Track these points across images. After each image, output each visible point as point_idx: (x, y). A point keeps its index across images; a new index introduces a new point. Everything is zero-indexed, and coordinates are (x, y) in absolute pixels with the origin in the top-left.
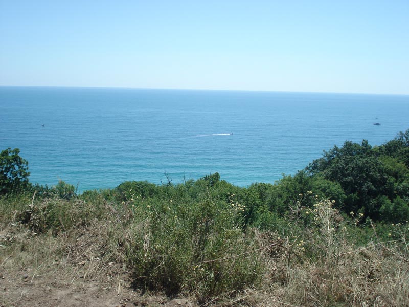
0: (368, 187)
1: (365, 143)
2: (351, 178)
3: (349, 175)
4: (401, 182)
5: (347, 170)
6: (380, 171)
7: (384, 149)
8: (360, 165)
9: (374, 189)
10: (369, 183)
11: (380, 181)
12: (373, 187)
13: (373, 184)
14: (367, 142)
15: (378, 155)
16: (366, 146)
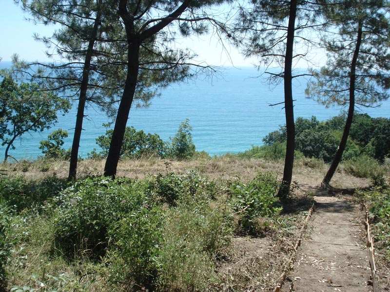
0: (323, 154)
1: (314, 119)
2: (311, 147)
3: (308, 145)
4: (347, 151)
5: (306, 142)
6: (331, 142)
7: (330, 124)
8: (317, 137)
9: (328, 156)
10: (324, 151)
11: (331, 150)
12: (327, 154)
13: (327, 152)
14: (315, 118)
15: (327, 129)
16: (314, 121)
